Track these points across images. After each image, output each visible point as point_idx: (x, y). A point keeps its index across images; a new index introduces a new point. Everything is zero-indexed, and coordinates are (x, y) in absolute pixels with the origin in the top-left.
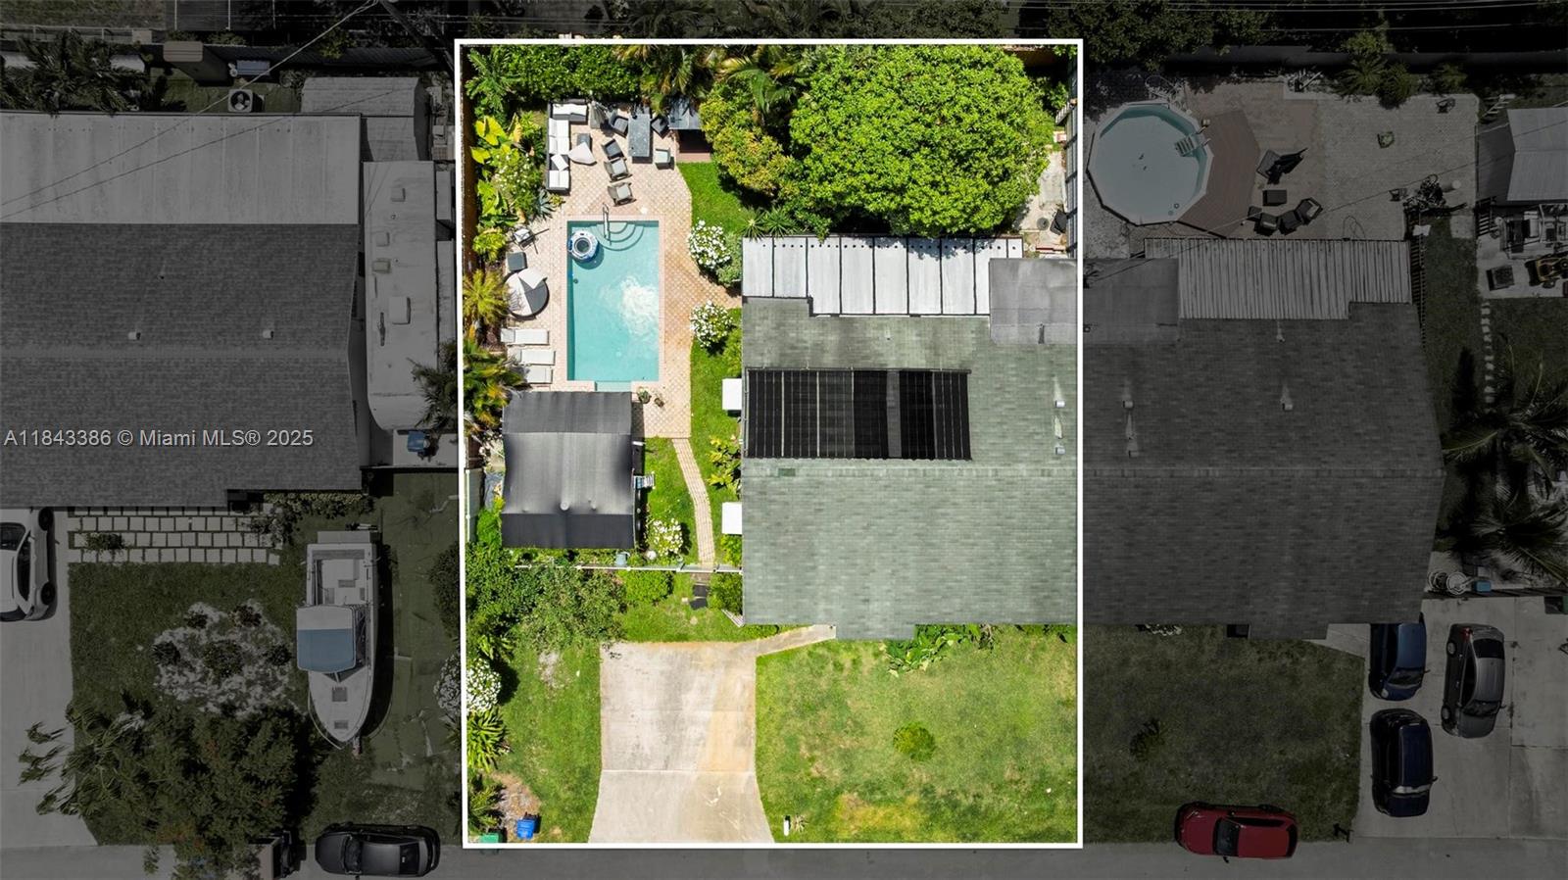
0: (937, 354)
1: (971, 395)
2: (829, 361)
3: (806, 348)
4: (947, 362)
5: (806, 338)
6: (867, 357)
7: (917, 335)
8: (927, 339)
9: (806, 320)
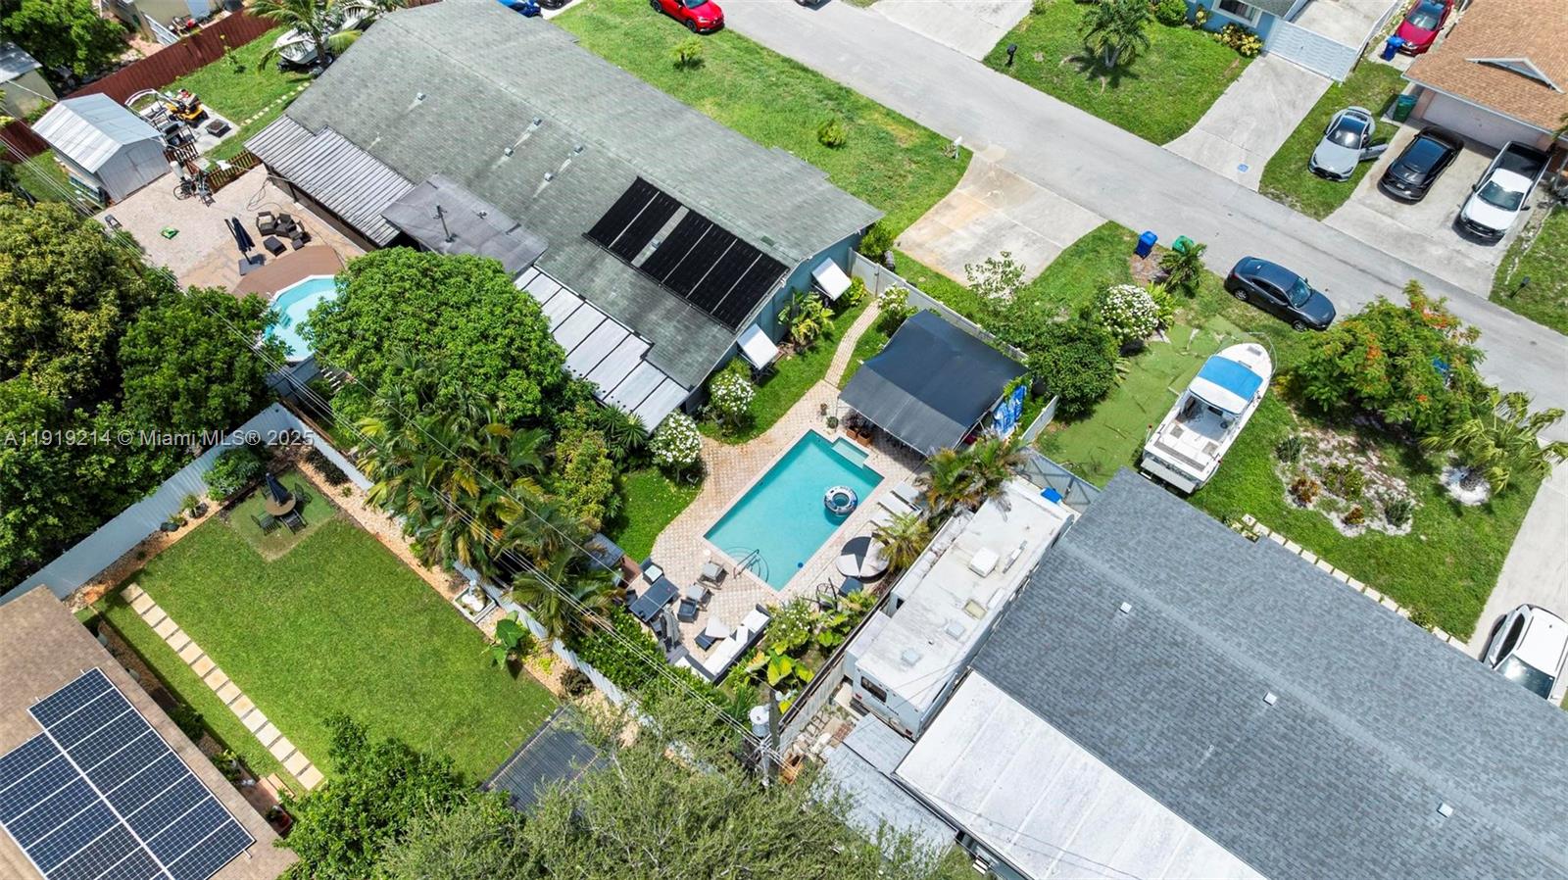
0: (594, 260)
1: (598, 218)
2: (671, 301)
3: (678, 321)
4: (592, 250)
5: (672, 329)
6: (643, 288)
7: (593, 281)
8: (590, 274)
9: (661, 343)
